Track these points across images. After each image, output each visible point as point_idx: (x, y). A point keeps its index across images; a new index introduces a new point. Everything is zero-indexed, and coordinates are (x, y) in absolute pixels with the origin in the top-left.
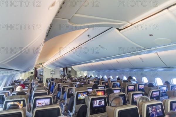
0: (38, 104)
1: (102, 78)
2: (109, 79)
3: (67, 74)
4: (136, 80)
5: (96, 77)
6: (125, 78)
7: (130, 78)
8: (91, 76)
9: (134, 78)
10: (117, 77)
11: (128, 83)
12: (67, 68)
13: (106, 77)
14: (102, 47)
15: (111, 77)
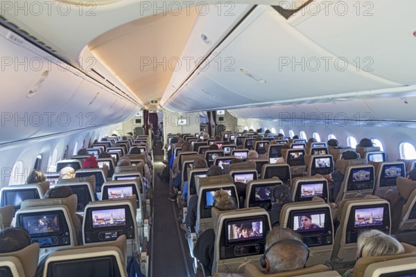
0: (97, 220)
1: (296, 137)
2: (312, 140)
3: (216, 125)
4: (382, 150)
5: (280, 135)
6: (353, 143)
7: (366, 143)
8: (268, 132)
9: (377, 143)
10: (333, 137)
11: (354, 161)
12: (214, 112)
13: (304, 136)
14: (250, 76)
15: (317, 137)
